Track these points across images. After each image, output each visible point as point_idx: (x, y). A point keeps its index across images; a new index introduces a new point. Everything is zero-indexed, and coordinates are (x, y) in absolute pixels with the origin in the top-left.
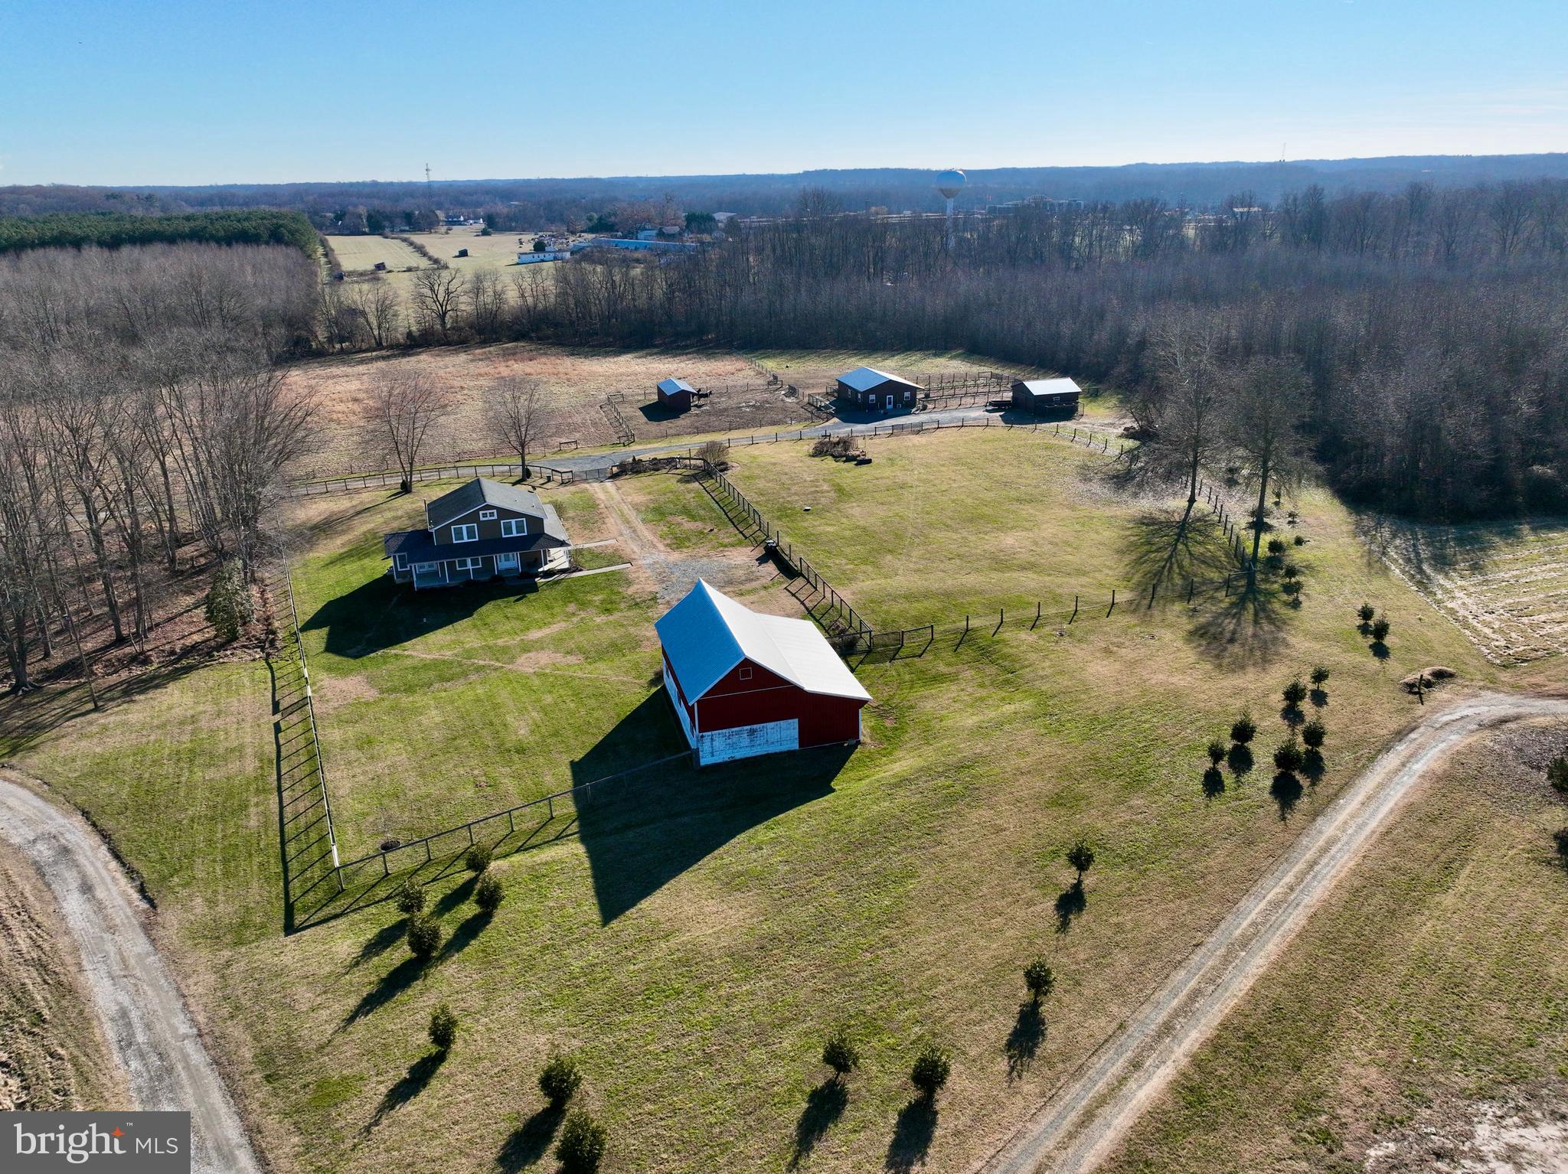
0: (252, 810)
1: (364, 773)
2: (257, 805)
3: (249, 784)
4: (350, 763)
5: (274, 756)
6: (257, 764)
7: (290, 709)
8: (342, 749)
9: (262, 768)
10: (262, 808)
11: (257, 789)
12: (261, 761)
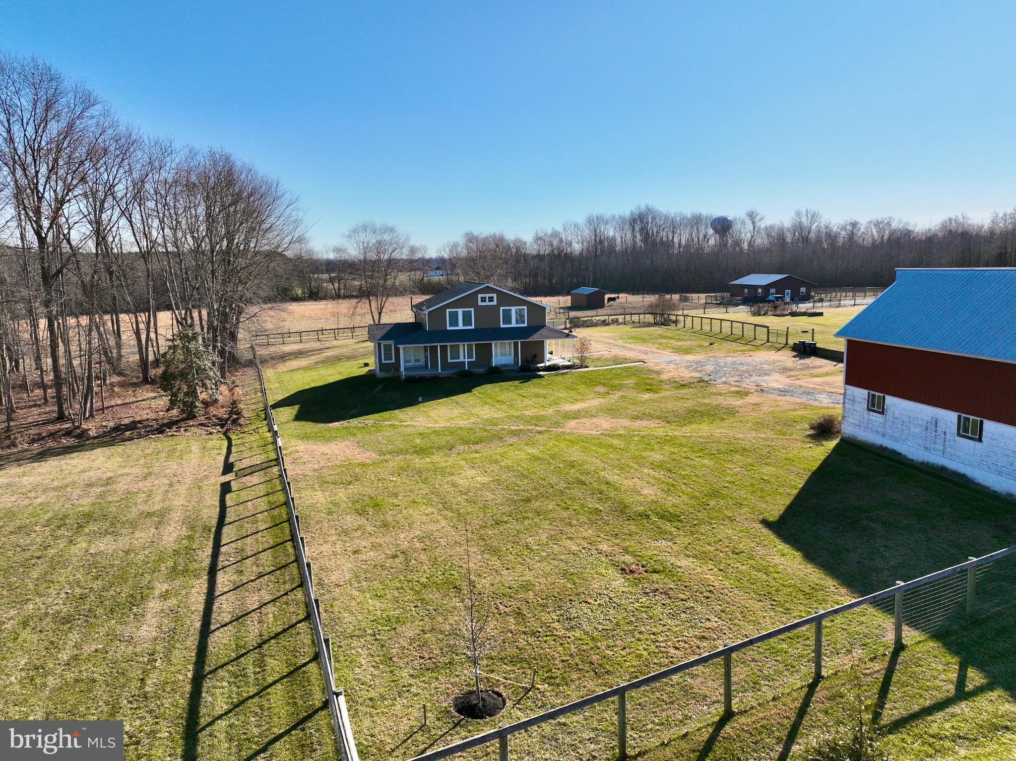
0: (154, 605)
1: (374, 547)
2: (164, 596)
3: (161, 560)
4: (346, 532)
5: (214, 522)
6: (184, 532)
7: (249, 471)
8: (330, 513)
9: (190, 538)
10: (173, 602)
11: (174, 569)
12: (192, 528)
